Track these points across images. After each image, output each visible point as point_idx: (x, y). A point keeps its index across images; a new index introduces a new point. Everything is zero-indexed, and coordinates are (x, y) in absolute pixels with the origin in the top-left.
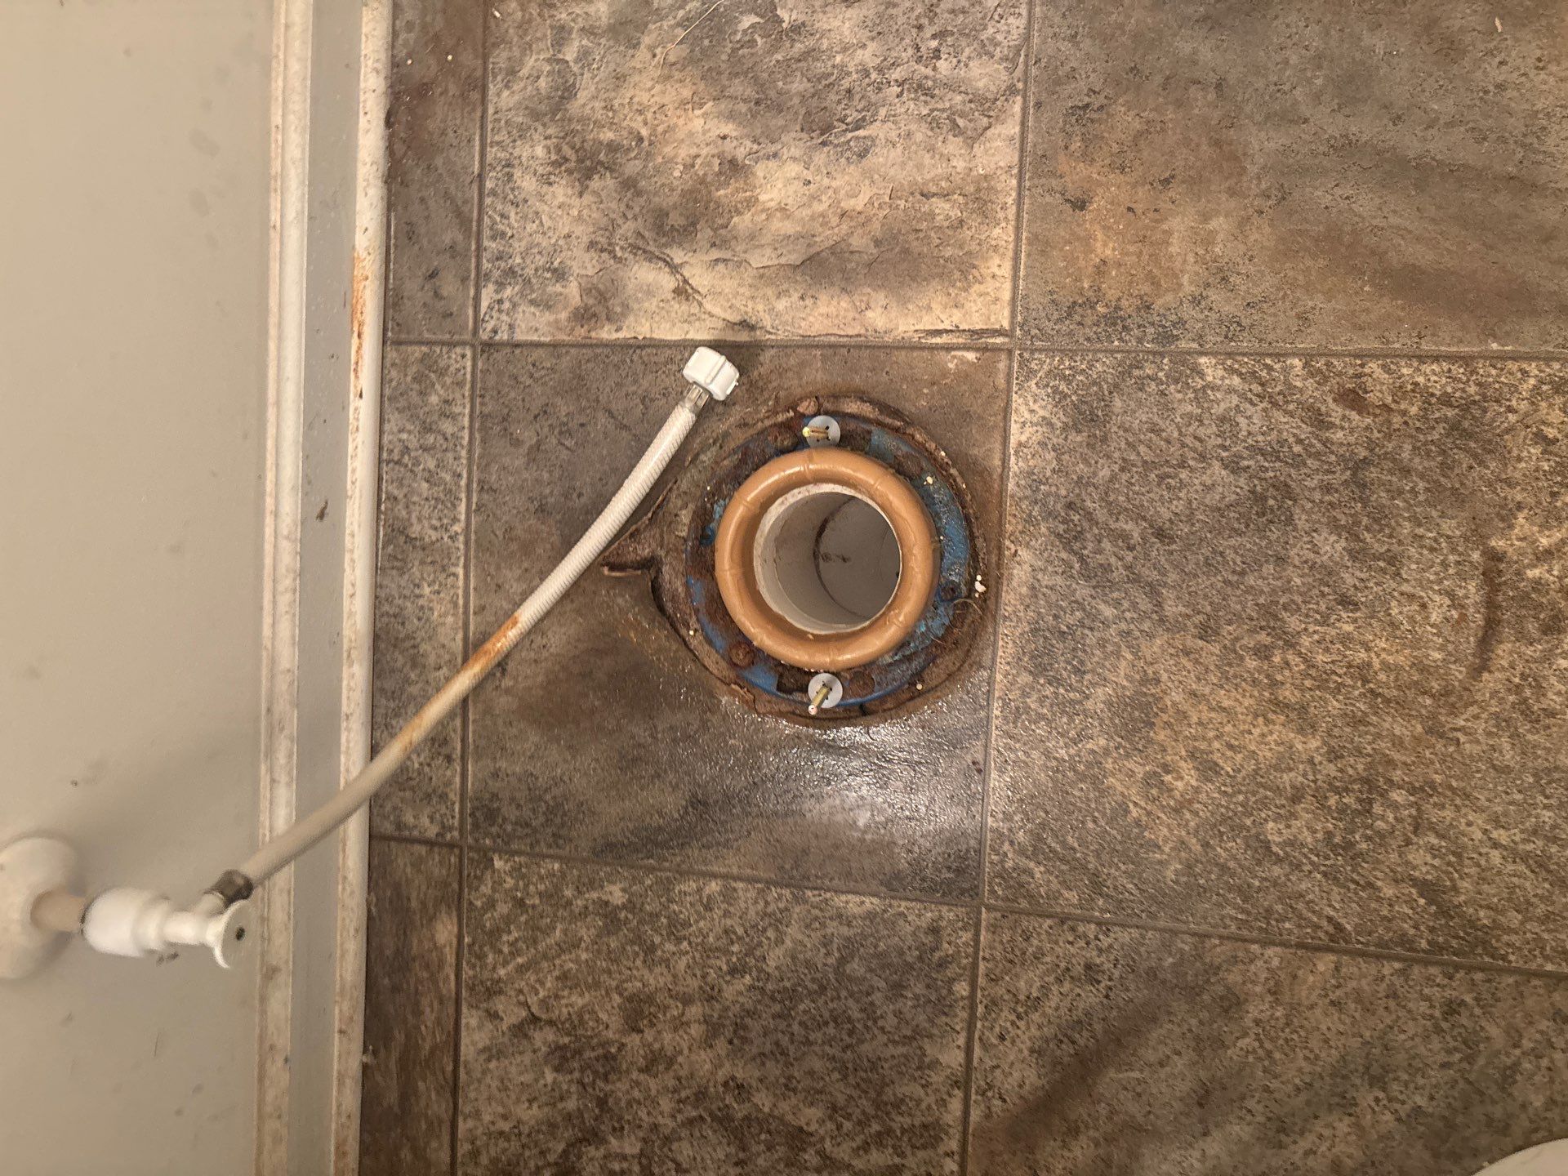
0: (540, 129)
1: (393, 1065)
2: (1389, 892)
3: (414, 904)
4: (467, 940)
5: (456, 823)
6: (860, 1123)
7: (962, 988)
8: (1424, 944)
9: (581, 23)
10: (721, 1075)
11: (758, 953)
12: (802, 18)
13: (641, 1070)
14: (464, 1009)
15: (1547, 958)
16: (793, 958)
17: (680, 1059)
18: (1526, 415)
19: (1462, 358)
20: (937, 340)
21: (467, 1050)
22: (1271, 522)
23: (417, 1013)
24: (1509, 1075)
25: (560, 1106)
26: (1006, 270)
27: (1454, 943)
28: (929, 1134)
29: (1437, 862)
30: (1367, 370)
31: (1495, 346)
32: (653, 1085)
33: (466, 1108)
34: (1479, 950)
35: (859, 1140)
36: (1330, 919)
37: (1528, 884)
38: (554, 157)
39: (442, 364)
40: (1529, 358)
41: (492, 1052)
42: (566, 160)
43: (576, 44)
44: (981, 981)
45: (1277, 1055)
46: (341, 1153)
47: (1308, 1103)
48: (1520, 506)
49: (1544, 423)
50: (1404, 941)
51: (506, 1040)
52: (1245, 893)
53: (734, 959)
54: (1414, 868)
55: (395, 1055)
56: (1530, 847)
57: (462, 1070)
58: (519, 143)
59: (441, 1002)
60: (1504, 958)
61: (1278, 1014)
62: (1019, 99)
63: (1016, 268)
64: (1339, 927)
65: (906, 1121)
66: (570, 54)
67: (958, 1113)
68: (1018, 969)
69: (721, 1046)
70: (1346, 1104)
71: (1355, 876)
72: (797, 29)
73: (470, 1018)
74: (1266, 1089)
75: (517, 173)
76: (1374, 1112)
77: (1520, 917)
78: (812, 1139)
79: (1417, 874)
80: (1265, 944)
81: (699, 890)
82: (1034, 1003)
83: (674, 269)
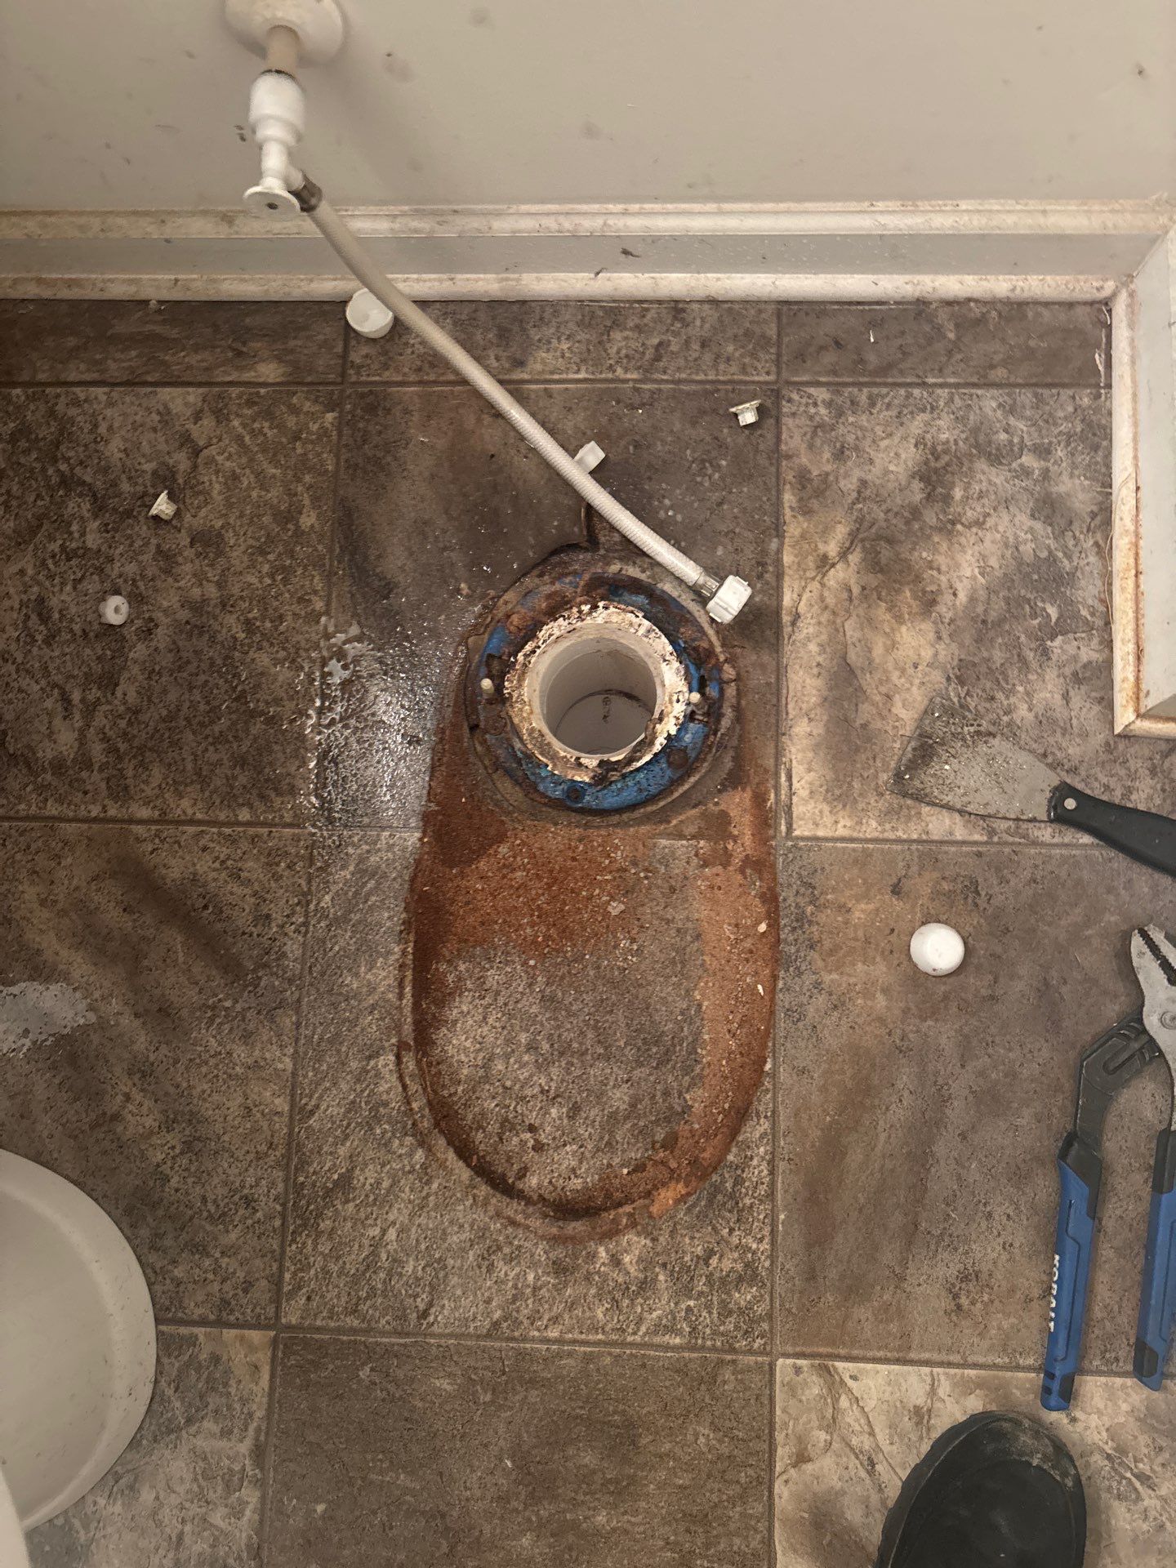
0: (963, 436)
1: (149, 327)
2: (342, 1151)
3: (292, 343)
4: (263, 391)
5: (364, 378)
6: (125, 734)
7: (244, 815)
8: (302, 1179)
9: (1054, 469)
10: (159, 616)
11: (265, 644)
12: (1054, 658)
13: (158, 546)
14: (201, 390)
15: (295, 1274)
16: (262, 674)
17: (170, 580)
18: (727, 1242)
19: (773, 1193)
20: (783, 778)
21: (165, 393)
22: (639, 1049)
23: (197, 349)
24: (200, 1249)
25: (123, 477)
26: (841, 832)
27: (303, 1202)
28: (120, 792)
29: (368, 1187)
30: (762, 1120)
31: (782, 1217)
32: (146, 558)
33: (116, 393)
34: (299, 1222)
35: (110, 733)
36: (317, 1107)
37: (353, 1257)
38: (939, 448)
39: (761, 355)
40: (773, 1243)
41: (166, 417)
42: (937, 459)
43: (1036, 465)
44: (252, 831)
45: (204, 1069)
46: (70, 284)
47: (167, 1094)
48: (654, 1240)
49: (722, 1256)
50: (303, 1164)
51: (178, 428)
52: (336, 1039)
53: (258, 624)
54: (362, 1170)
55: (158, 329)
56: (384, 1256)
57: (150, 389)
58: (952, 416)
59: (207, 369)
60: (294, 1241)
61: (238, 1068)
62: (985, 838)
63: (843, 839)
64: (312, 1113)
65: (130, 773)
66: (1028, 460)
67: (138, 815)
68: (263, 860)
69: (184, 615)
70: (169, 1124)
71: (353, 1125)
72: (1045, 653)
73: (194, 395)
74: (176, 1062)
75: (926, 416)
76: (163, 1146)
77: (327, 1251)
78: (109, 695)
79: (357, 1172)
80: (295, 1057)
81: (315, 592)
82: (235, 875)
83: (844, 555)
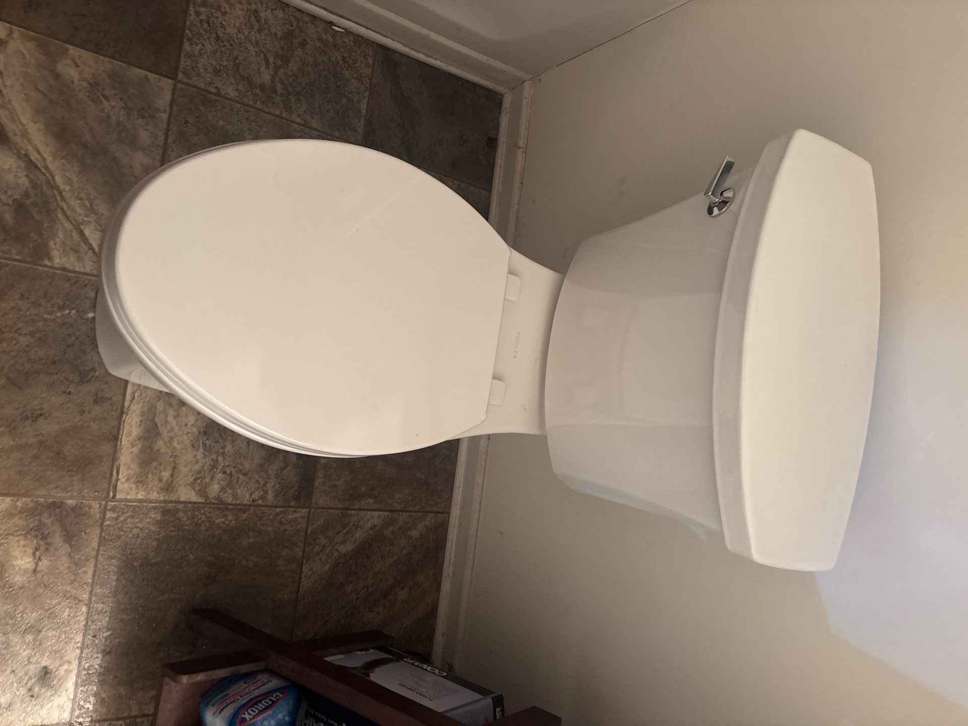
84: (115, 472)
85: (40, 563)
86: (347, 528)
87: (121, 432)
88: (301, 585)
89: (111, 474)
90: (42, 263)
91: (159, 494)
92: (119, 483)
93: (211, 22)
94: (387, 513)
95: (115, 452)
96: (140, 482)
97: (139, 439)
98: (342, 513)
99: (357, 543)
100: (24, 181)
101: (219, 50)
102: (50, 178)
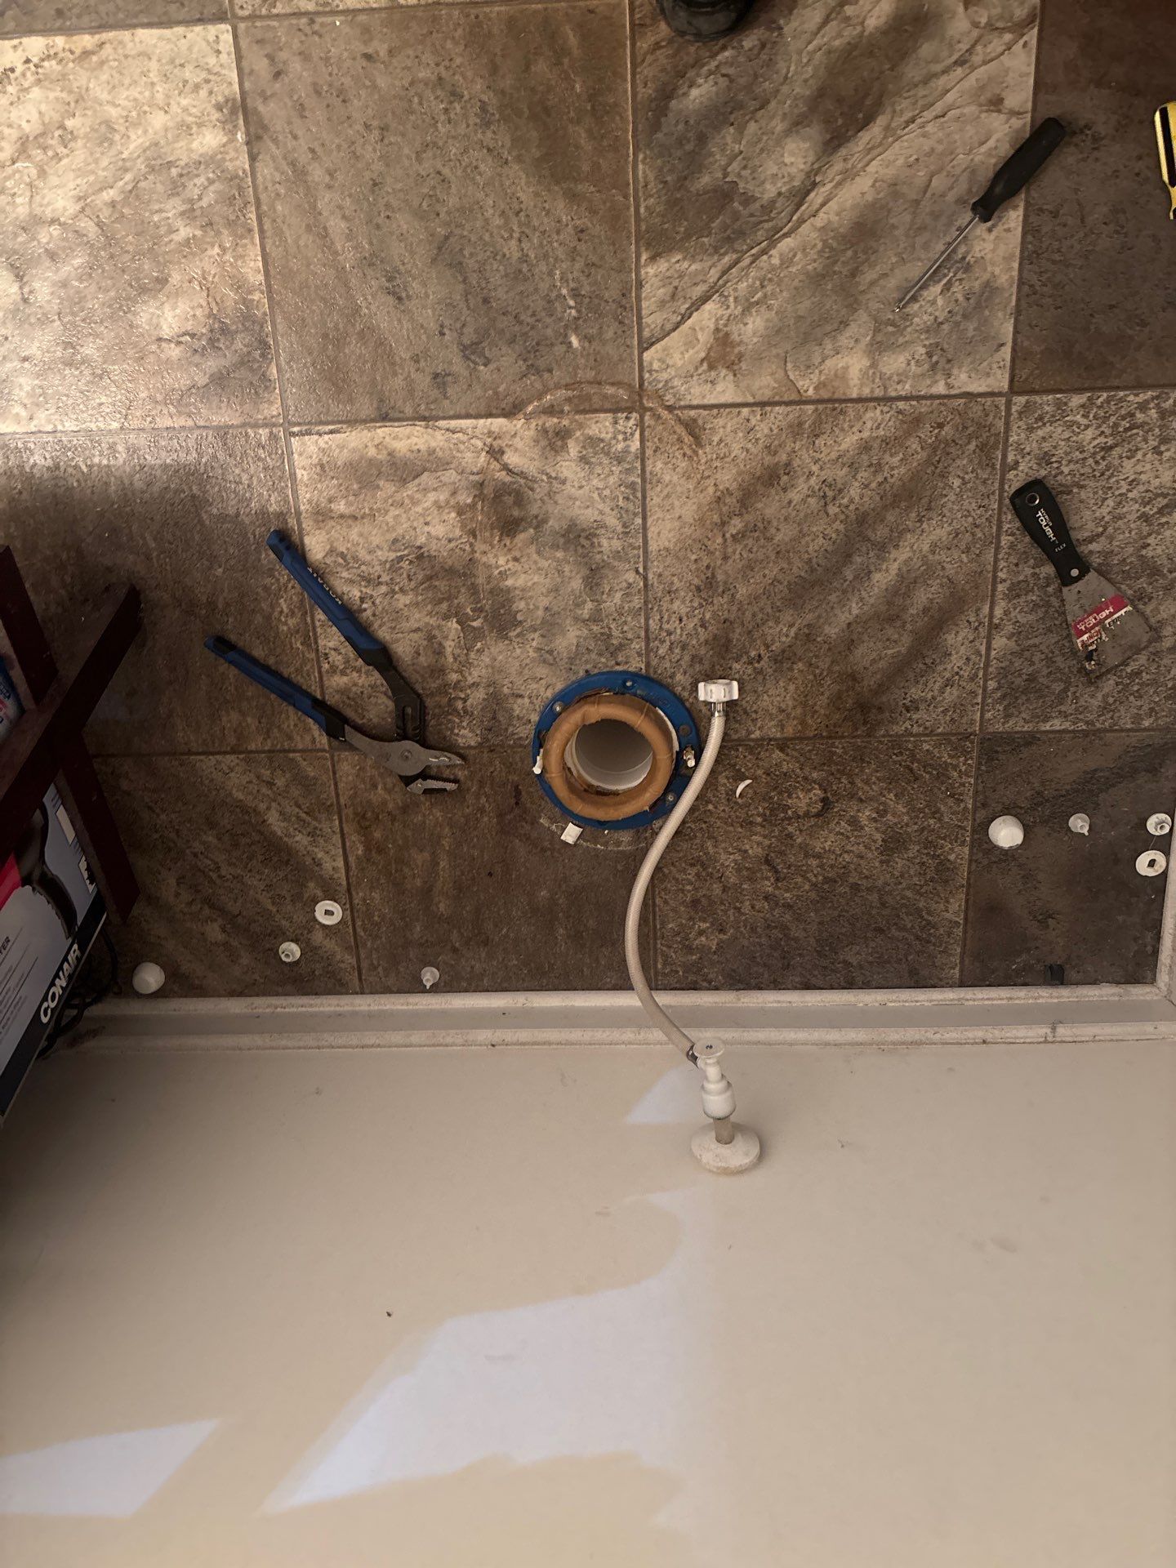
84: (331, 427)
85: (173, 345)
86: (308, 819)
87: (396, 424)
88: (202, 757)
89: (328, 423)
90: (643, 249)
91: (310, 502)
92: (316, 437)
93: (1135, 431)
94: (344, 883)
95: (364, 421)
96: (322, 469)
97: (389, 454)
98: (332, 805)
99: (286, 839)
100: (770, 191)
101: (1085, 455)
102: (785, 230)
